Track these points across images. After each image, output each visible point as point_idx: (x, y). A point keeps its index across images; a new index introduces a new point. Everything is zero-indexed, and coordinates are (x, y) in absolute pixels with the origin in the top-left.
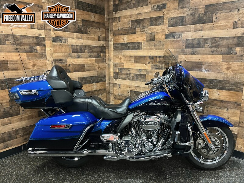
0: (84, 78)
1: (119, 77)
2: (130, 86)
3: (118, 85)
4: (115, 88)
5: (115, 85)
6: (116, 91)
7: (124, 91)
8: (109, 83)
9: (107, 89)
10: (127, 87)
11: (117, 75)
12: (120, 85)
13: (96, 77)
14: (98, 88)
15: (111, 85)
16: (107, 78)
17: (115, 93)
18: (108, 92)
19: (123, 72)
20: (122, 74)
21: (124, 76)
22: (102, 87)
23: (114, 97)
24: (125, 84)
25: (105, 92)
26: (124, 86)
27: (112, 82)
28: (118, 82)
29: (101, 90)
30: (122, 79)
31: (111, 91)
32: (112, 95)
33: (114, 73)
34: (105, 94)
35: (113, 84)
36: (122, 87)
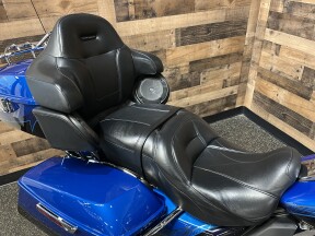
0: (189, 28)
1: (281, 27)
2: (307, 55)
3: (274, 47)
4: (264, 53)
5: (265, 44)
6: (266, 59)
7: (286, 64)
8: (254, 39)
9: (246, 53)
10: (297, 56)
11: (276, 21)
12: (279, 47)
13: (220, 25)
14: (223, 52)
15: (257, 43)
16: (249, 26)
17: (262, 64)
18: (245, 59)
19: (295, 14)
20: (292, 18)
21: (296, 26)
22: (234, 49)
23: (259, 74)
24: (295, 47)
25: (238, 60)
26: (291, 51)
27: (261, 37)
28: (276, 38)
29: (229, 55)
30: (290, 32)
31: (255, 56)
32: (256, 67)
33: (270, 13)
34: (239, 64)
35: (263, 41)
36: (283, 53)
